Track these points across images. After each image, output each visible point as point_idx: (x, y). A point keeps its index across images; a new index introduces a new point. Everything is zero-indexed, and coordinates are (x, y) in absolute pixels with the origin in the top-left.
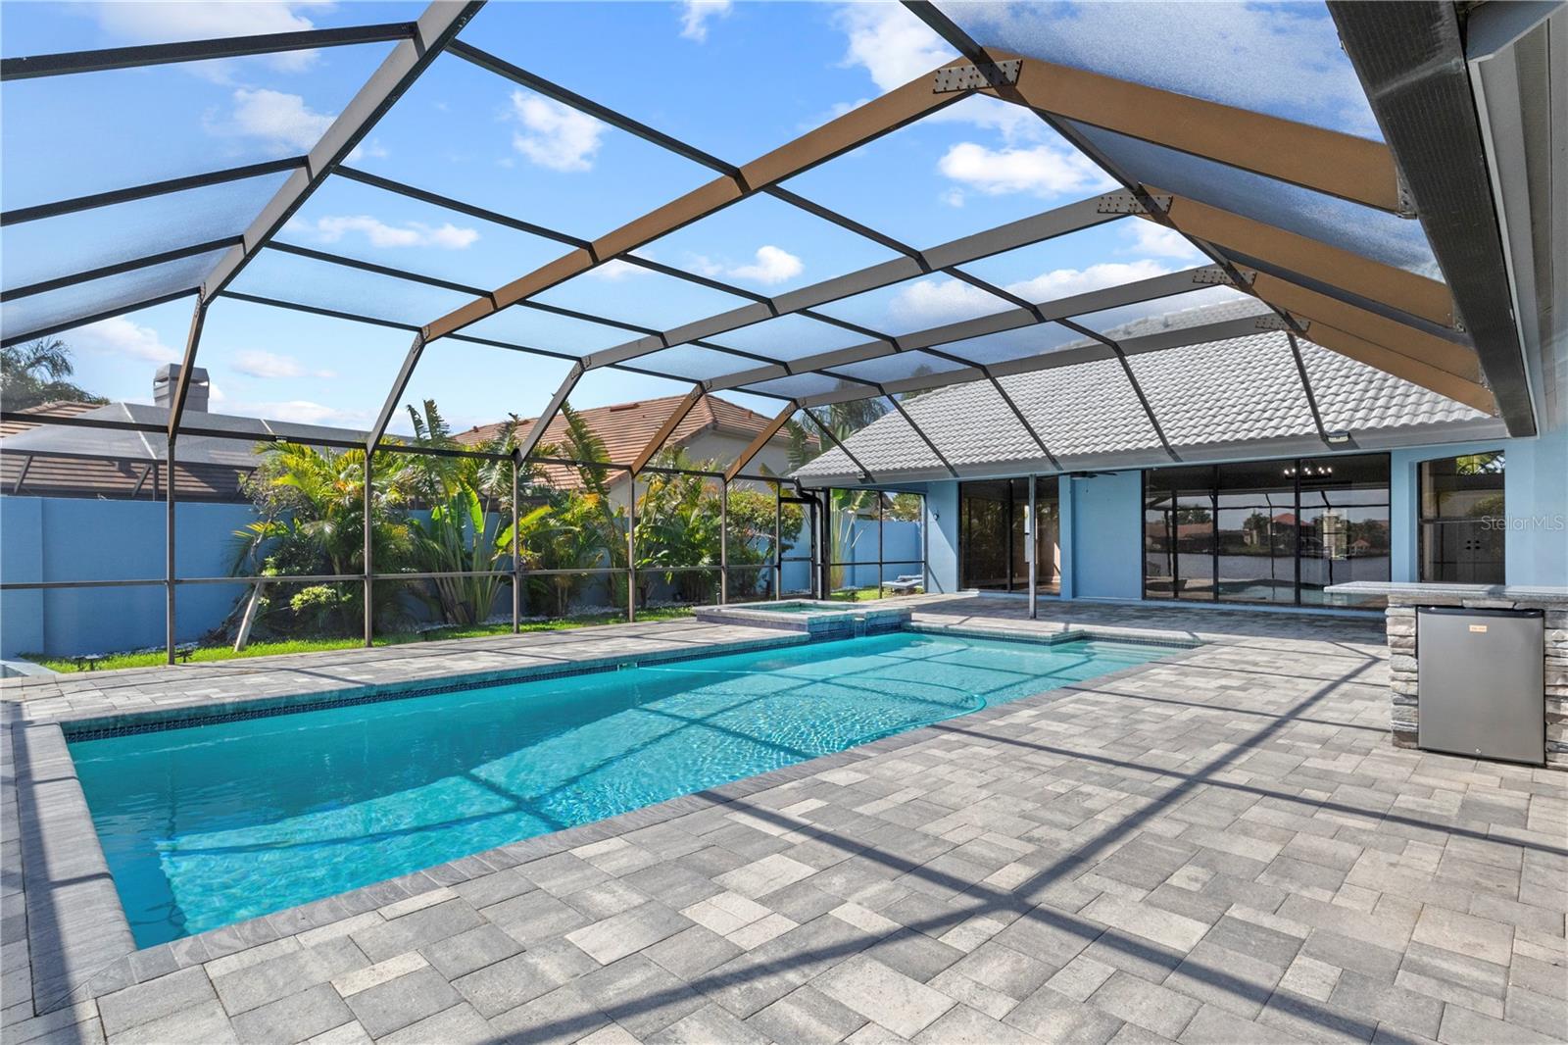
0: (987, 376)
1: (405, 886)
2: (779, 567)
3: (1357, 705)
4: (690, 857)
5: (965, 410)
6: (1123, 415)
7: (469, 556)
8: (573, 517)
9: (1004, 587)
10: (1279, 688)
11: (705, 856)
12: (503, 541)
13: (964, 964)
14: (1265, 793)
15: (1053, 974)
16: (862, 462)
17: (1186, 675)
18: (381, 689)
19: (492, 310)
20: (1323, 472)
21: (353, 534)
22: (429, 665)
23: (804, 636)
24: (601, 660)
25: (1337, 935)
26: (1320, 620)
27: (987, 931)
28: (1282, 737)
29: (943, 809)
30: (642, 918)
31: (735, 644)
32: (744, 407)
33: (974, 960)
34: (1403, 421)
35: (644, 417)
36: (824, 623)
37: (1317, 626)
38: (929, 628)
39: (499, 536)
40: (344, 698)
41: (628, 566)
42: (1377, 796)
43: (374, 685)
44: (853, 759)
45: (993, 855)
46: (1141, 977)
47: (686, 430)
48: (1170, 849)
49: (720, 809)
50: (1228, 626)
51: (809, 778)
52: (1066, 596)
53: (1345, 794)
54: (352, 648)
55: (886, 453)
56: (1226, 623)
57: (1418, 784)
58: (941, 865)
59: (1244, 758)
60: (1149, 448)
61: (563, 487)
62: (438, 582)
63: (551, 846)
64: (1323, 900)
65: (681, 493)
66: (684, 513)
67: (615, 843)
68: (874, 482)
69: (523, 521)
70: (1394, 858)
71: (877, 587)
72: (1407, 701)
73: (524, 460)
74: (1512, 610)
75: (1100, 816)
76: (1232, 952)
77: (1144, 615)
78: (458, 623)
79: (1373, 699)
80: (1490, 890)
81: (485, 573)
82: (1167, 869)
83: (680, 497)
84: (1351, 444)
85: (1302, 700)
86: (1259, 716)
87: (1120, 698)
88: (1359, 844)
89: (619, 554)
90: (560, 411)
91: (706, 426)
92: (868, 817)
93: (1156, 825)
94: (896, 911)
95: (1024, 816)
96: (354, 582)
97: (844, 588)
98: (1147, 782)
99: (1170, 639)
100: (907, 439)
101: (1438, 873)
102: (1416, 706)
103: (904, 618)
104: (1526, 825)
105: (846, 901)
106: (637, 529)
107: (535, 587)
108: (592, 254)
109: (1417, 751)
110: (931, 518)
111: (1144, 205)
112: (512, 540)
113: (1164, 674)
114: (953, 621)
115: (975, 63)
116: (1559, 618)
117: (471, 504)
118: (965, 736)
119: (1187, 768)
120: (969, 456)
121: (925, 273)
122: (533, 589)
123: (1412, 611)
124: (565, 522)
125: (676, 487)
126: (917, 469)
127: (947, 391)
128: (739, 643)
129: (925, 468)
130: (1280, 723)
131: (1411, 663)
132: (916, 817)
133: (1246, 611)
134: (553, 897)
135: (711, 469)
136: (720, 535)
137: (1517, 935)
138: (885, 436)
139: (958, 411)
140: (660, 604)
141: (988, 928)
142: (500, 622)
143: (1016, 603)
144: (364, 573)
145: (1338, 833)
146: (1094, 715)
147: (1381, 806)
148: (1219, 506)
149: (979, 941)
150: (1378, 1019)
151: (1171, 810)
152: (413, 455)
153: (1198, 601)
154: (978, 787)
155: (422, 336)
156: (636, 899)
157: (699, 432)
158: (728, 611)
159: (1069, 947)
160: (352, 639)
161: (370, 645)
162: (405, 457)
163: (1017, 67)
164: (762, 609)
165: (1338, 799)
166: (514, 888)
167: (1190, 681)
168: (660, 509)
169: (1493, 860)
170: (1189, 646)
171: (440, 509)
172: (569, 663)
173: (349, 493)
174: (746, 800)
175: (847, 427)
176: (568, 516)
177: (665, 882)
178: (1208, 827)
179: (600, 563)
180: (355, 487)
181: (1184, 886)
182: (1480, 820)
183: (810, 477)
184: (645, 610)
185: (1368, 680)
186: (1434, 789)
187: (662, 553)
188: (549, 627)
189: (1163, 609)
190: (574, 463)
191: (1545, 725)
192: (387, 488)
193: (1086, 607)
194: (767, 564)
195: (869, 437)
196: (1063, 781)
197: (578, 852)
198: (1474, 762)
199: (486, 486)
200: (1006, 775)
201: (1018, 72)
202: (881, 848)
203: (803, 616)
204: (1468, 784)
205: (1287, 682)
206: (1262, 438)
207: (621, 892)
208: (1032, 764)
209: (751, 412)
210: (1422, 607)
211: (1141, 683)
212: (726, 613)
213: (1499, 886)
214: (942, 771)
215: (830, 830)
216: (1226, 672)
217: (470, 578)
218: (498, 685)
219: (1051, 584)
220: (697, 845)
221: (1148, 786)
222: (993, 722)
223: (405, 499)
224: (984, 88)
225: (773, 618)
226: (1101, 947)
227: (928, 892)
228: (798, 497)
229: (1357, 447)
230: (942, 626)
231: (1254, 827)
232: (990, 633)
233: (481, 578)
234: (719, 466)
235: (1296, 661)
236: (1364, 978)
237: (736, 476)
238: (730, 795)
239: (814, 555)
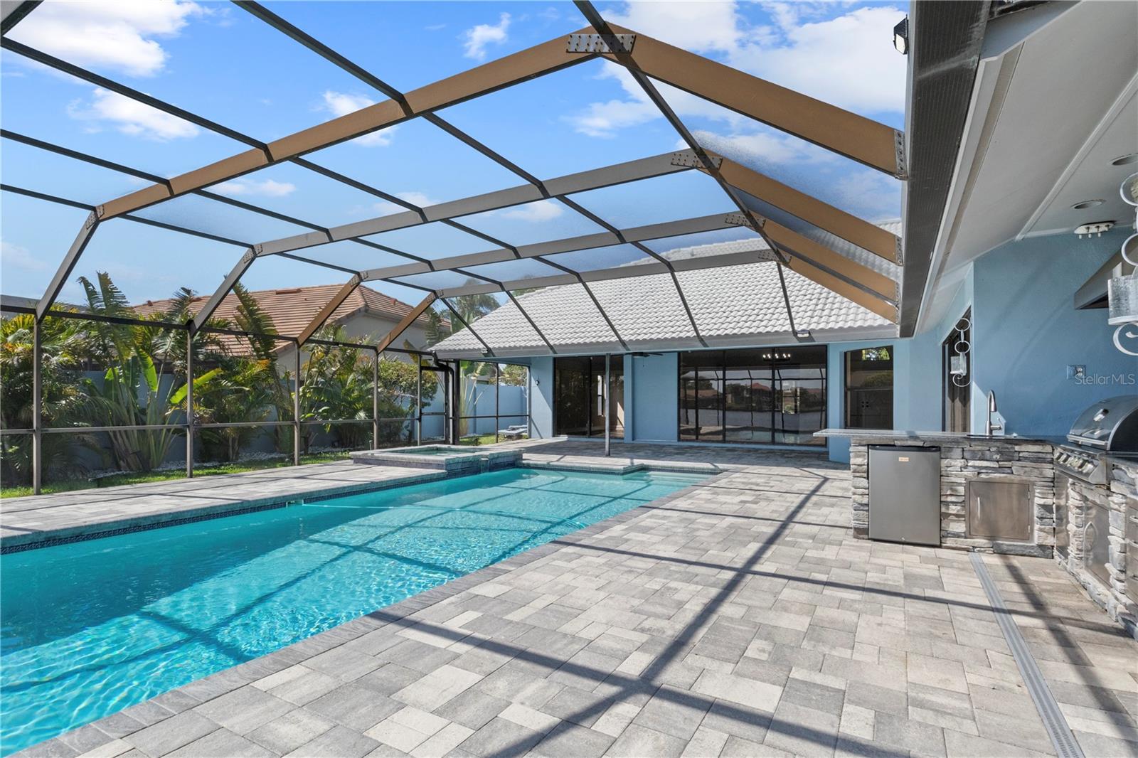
0: (581, 281)
1: (72, 743)
2: (420, 419)
3: (825, 510)
4: (368, 677)
5: (559, 306)
6: (669, 314)
7: (143, 412)
8: (243, 379)
9: (584, 434)
10: (776, 501)
11: (382, 674)
12: (177, 398)
13: (616, 748)
14: (790, 578)
15: (685, 746)
16: (485, 340)
17: (717, 494)
18: (49, 535)
19: (169, 195)
20: (785, 357)
21: (23, 392)
22: (101, 510)
23: (443, 473)
24: (271, 499)
25: (864, 684)
26: (787, 454)
27: (628, 715)
28: (787, 536)
29: (574, 610)
30: (329, 746)
31: (387, 481)
32: (390, 296)
33: (623, 743)
34: (840, 325)
35: (306, 299)
36: (458, 463)
37: (786, 457)
38: (535, 465)
39: (173, 393)
40: (8, 545)
41: (294, 420)
42: (855, 574)
43: (43, 532)
44: (497, 573)
45: (618, 647)
46: (747, 740)
47: (344, 311)
48: (741, 627)
49: (391, 627)
50: (733, 458)
51: (464, 593)
52: (628, 440)
53: (837, 575)
54: (20, 496)
55: (503, 335)
56: (732, 456)
57: (875, 564)
58: (581, 660)
59: (769, 553)
60: (687, 337)
61: (235, 354)
62: (112, 434)
63: (232, 681)
64: (847, 657)
65: (339, 361)
66: (341, 377)
67: (297, 671)
68: (494, 356)
69: (195, 381)
70: (879, 620)
71: (494, 434)
72: (862, 508)
73: (199, 329)
74: (922, 447)
75: (687, 606)
76: (802, 708)
77: (679, 452)
78: (132, 470)
79: (832, 505)
80: (939, 637)
81: (159, 426)
82: (743, 644)
83: (338, 364)
84: (810, 339)
85: (792, 509)
86: (770, 522)
87: (679, 513)
88: (855, 611)
89: (285, 409)
90: (232, 292)
91: (359, 309)
92: (517, 623)
93: (726, 609)
94: (553, 707)
95: (635, 611)
96: (22, 435)
97: (468, 435)
98: (712, 576)
99: (700, 469)
100: (518, 325)
101: (907, 628)
102: (868, 511)
103: (517, 457)
104: (943, 588)
105: (511, 703)
106: (301, 389)
107: (207, 438)
108: (267, 155)
109: (868, 541)
110: (534, 383)
111: (703, 162)
112: (186, 397)
113: (703, 494)
114: (553, 459)
115: (599, 33)
116: (949, 451)
117: (146, 366)
118: (579, 548)
119: (736, 563)
120: (564, 339)
121: (545, 198)
122: (205, 440)
123: (865, 448)
124: (236, 383)
125: (335, 356)
126: (526, 347)
127: (546, 291)
128: (391, 480)
129: (532, 347)
130: (784, 526)
131: (864, 482)
132: (555, 620)
133: (742, 448)
134: (236, 735)
135: (365, 343)
136: (373, 394)
137: (966, 670)
138: (502, 322)
139: (554, 306)
140: (321, 450)
141: (628, 712)
142: (174, 468)
143: (595, 445)
144: (33, 428)
145: (841, 604)
146: (665, 527)
147: (859, 582)
148: (727, 378)
149: (624, 725)
150: (908, 749)
151: (733, 596)
152: (85, 322)
153: (713, 442)
154: (596, 590)
155: (96, 214)
156: (322, 726)
157: (353, 314)
158: (380, 455)
159: (691, 720)
160: (19, 487)
161: (38, 493)
162: (78, 324)
163: (632, 40)
164: (407, 453)
165: (833, 579)
166: (195, 731)
167: (722, 498)
168: (321, 374)
169: (934, 615)
170: (714, 472)
171: (113, 371)
172: (242, 503)
173: (18, 354)
174: (414, 617)
175: (471, 315)
176: (240, 378)
177: (348, 705)
178: (761, 608)
179: (268, 416)
180: (25, 350)
181: (757, 657)
182: (918, 587)
183: (445, 351)
184: (308, 455)
185: (826, 493)
186: (885, 566)
187: (323, 409)
188: (220, 471)
189: (691, 447)
190: (246, 334)
191: (941, 520)
192: (58, 351)
193: (642, 447)
194: (409, 417)
195: (490, 322)
196: (656, 579)
197: (261, 684)
198: (901, 546)
199: (160, 351)
200: (615, 578)
201: (633, 44)
202: (532, 650)
203: (441, 458)
204: (903, 562)
205: (780, 496)
206: (758, 333)
207: (305, 721)
208: (631, 568)
209: (396, 300)
210: (871, 446)
211: (690, 501)
212: (378, 457)
213: (944, 634)
214: (567, 578)
215: (488, 637)
216: (742, 491)
217: (144, 431)
218: (172, 525)
219: (616, 431)
220: (374, 665)
221: (713, 579)
222: (597, 536)
223: (77, 361)
224: (606, 53)
225: (417, 460)
226: (714, 717)
227: (575, 685)
228: (434, 366)
229: (814, 341)
230: (545, 463)
231: (789, 605)
232: (579, 467)
233: (154, 431)
234: (372, 340)
235: (781, 481)
236: (890, 716)
237: (386, 349)
238: (400, 613)
239: (447, 411)
